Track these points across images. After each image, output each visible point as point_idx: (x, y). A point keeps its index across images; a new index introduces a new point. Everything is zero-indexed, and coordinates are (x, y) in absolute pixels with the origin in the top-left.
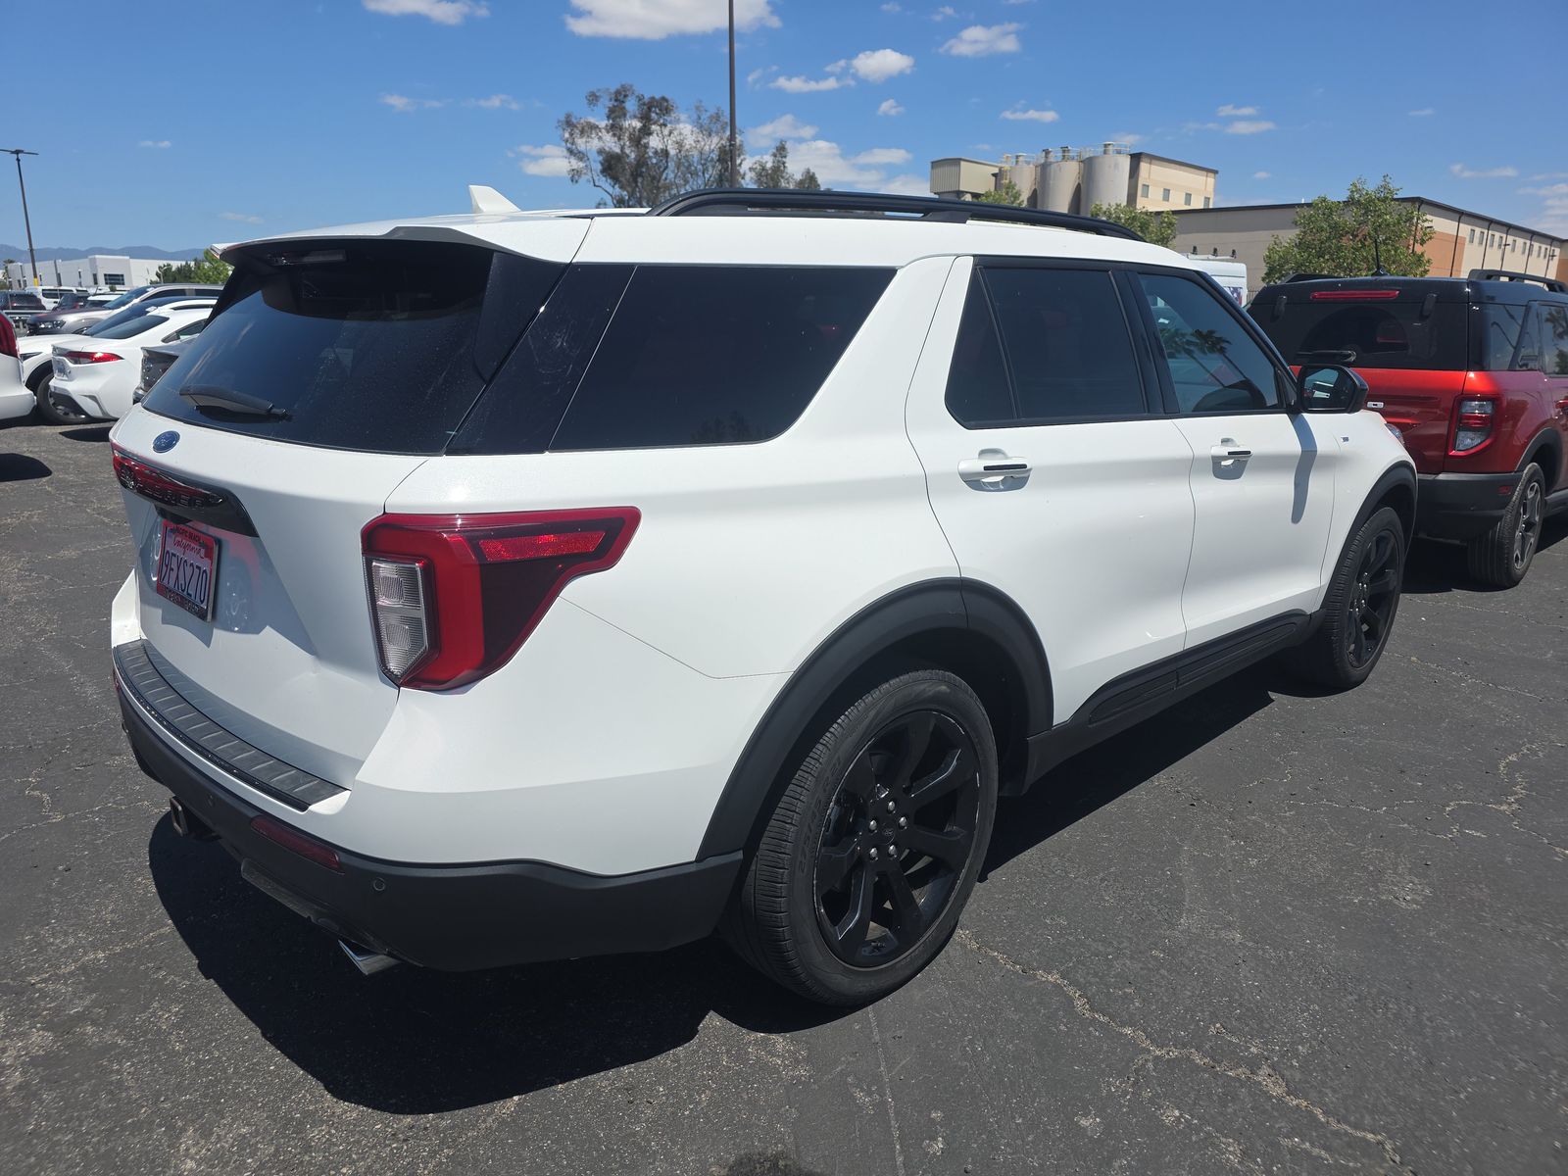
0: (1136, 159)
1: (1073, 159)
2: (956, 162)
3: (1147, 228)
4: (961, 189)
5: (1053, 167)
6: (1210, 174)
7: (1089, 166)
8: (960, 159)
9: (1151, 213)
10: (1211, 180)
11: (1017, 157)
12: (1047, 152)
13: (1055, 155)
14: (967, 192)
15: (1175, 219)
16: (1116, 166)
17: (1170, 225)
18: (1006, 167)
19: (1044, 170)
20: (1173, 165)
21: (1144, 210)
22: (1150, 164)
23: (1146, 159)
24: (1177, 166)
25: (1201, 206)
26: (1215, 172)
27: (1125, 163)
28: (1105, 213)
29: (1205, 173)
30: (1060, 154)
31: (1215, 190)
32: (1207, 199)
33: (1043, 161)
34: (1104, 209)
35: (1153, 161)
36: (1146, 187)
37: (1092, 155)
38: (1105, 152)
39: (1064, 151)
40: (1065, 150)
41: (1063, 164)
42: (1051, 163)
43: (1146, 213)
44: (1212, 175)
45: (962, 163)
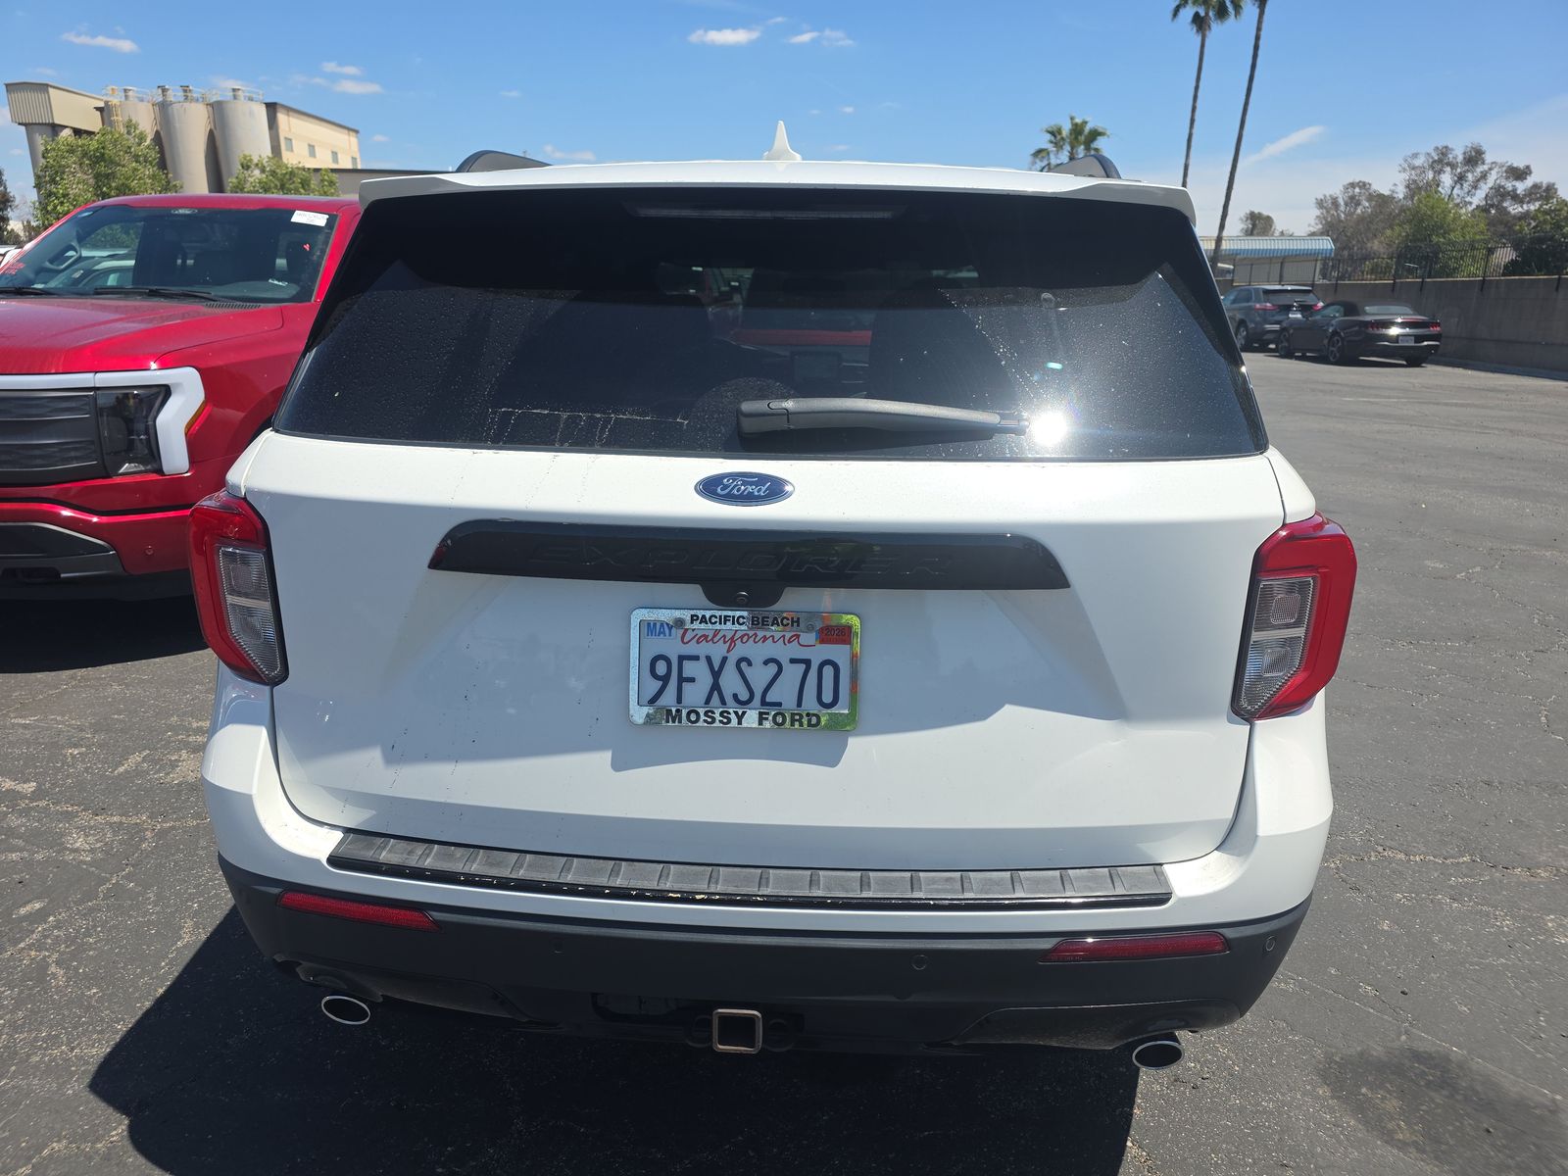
0: (272, 108)
1: (197, 100)
2: (43, 87)
3: (308, 185)
4: (57, 122)
5: (176, 107)
6: (351, 133)
7: (218, 110)
8: (47, 85)
9: (309, 169)
10: (353, 139)
11: (125, 91)
12: (164, 90)
13: (175, 94)
14: (67, 127)
15: (335, 177)
16: (251, 114)
17: (332, 183)
18: (115, 101)
19: (163, 108)
20: (311, 120)
21: (300, 166)
22: (288, 115)
23: (283, 111)
24: (317, 122)
25: (349, 166)
26: (357, 132)
27: (262, 113)
28: (257, 165)
29: (346, 131)
30: (181, 94)
31: (360, 150)
32: (354, 159)
33: (160, 99)
34: (255, 161)
35: (291, 113)
36: (288, 140)
37: (219, 99)
38: (235, 97)
39: (185, 91)
40: (186, 89)
41: (187, 105)
42: (171, 103)
43: (304, 169)
44: (354, 134)
45: (51, 90)
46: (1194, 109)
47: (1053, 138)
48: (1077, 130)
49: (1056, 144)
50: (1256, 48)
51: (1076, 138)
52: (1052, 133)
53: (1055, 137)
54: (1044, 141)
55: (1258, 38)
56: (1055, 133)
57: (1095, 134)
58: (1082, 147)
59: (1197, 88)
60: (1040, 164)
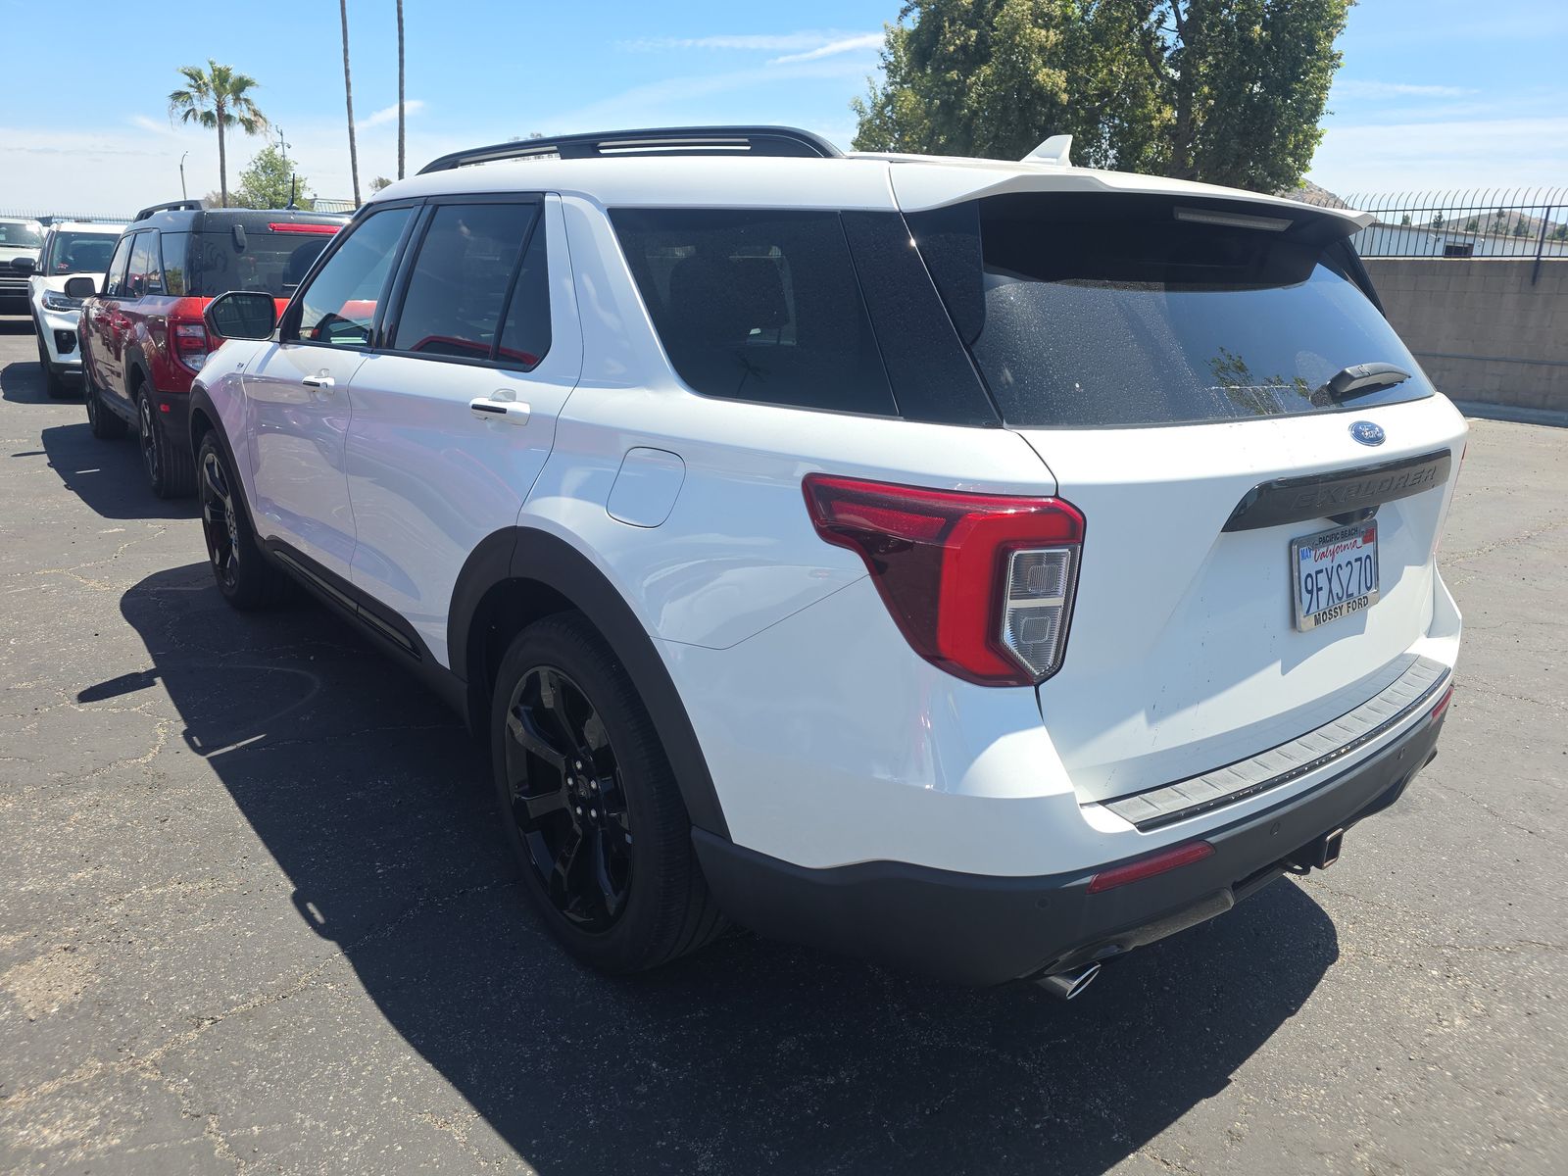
46: (347, 72)
47: (193, 82)
48: (222, 76)
49: (199, 88)
50: (400, 20)
51: (221, 84)
52: (191, 76)
53: (196, 81)
54: (183, 84)
55: (400, 11)
56: (196, 76)
57: (242, 84)
58: (230, 96)
59: (346, 51)
60: (182, 110)
